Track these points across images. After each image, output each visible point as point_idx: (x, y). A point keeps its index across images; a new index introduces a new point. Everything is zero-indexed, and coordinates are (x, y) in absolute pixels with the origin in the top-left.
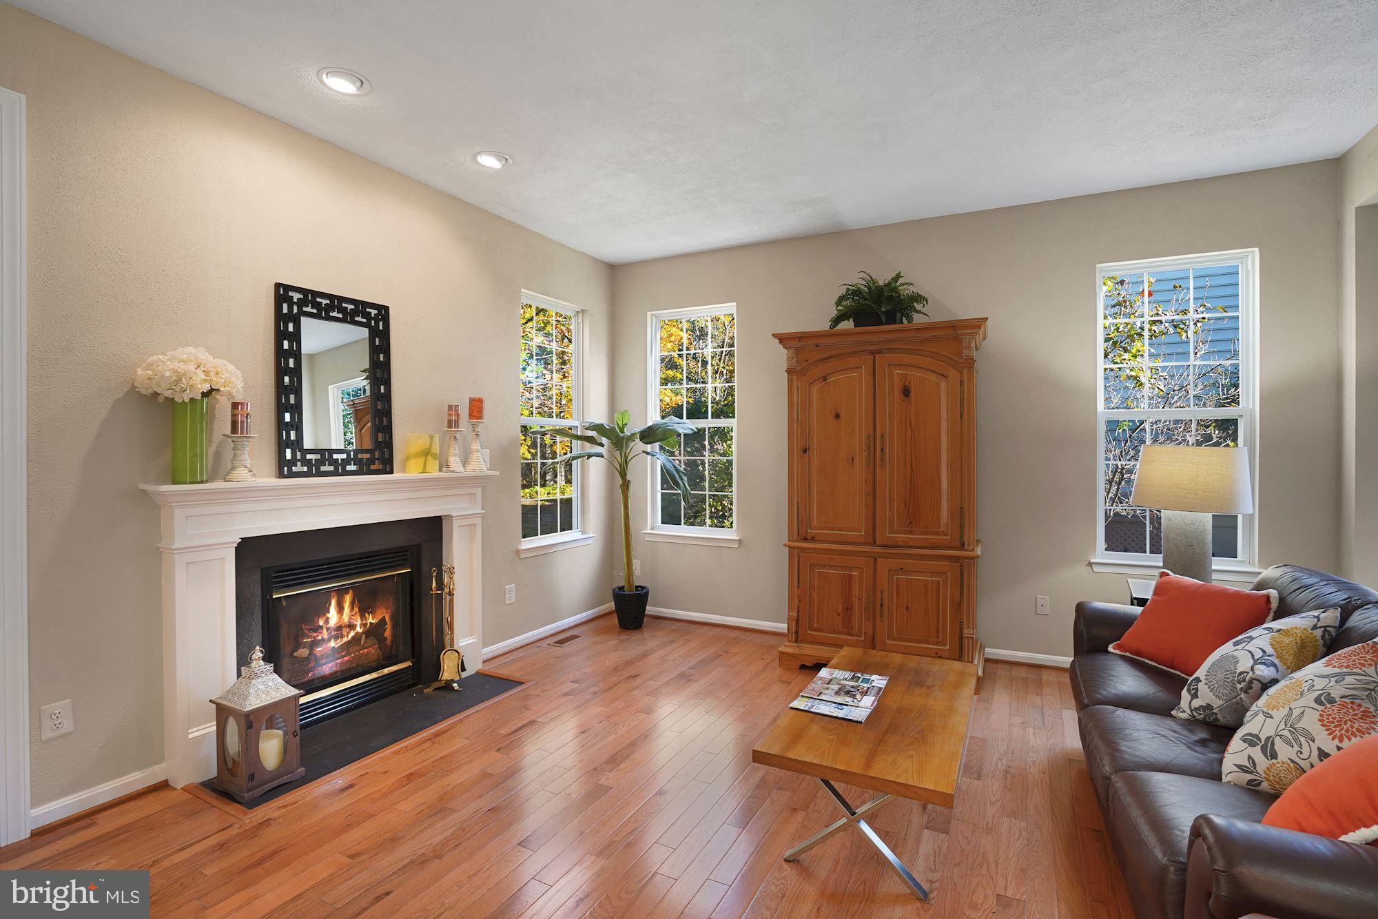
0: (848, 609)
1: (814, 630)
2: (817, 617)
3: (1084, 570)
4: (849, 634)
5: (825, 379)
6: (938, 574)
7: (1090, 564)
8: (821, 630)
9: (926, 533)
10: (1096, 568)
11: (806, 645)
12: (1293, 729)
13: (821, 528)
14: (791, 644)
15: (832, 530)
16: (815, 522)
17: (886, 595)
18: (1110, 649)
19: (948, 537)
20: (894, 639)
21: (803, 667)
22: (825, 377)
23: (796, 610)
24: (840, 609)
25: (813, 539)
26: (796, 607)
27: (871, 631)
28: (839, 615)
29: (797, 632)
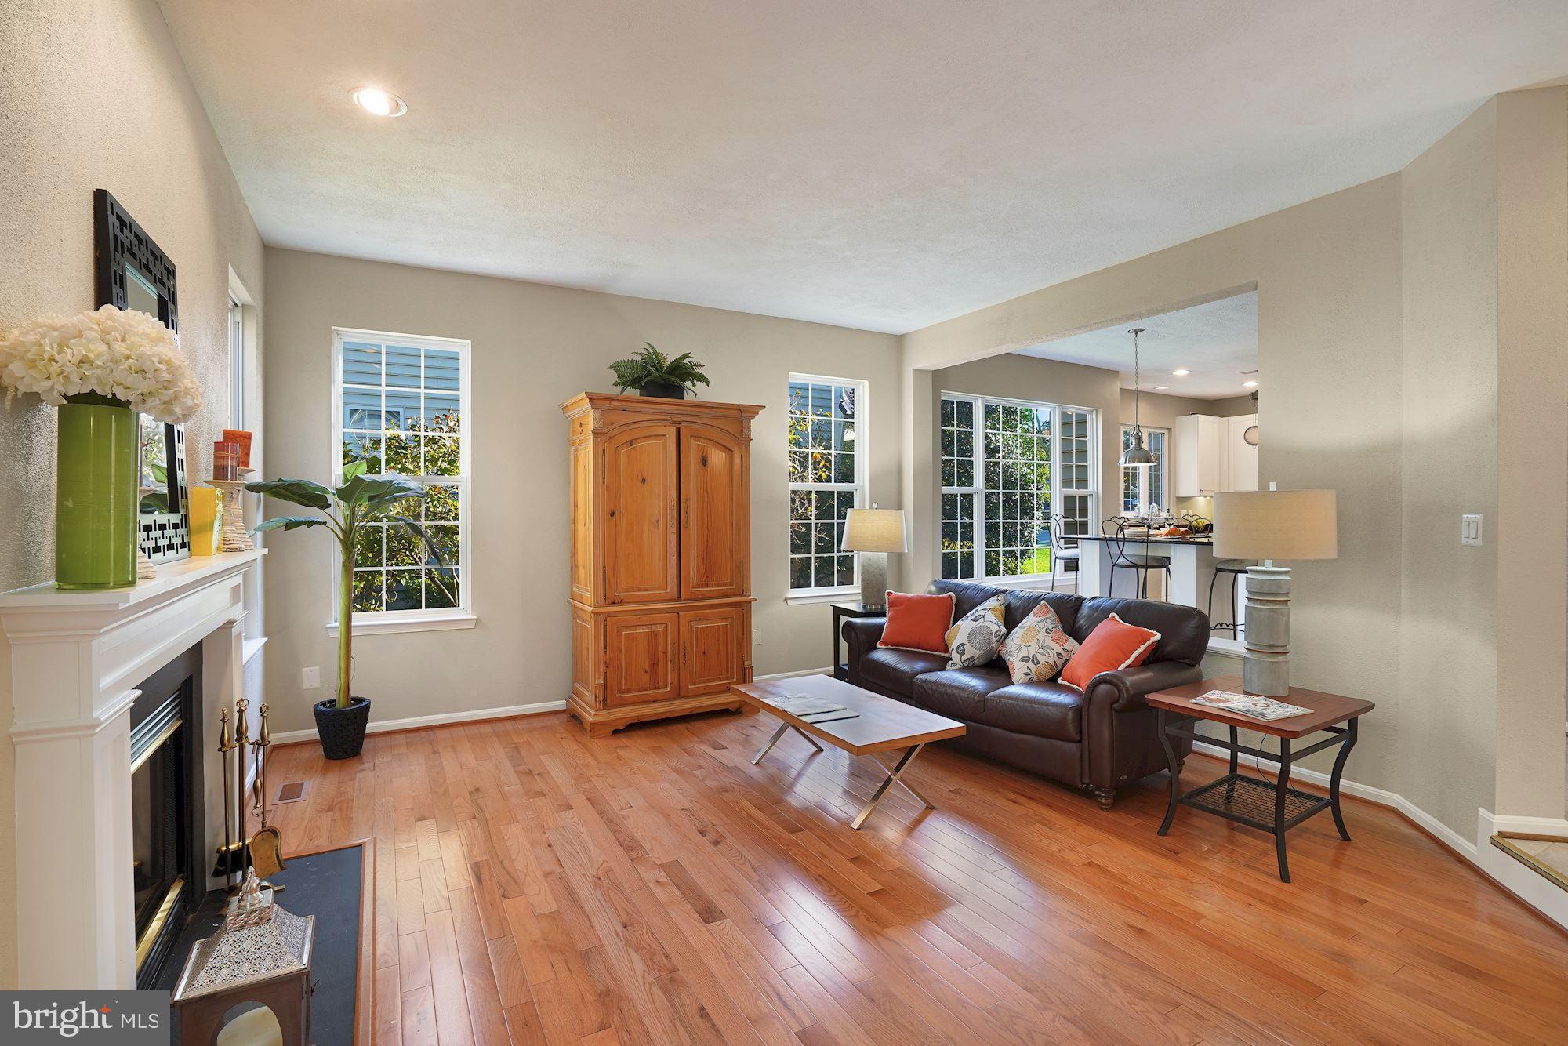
0: (654, 664)
1: (624, 693)
2: (626, 679)
3: (783, 604)
4: (656, 688)
5: (631, 443)
6: (726, 619)
7: (786, 600)
8: (629, 691)
9: (718, 585)
10: (790, 602)
11: (614, 710)
12: (1043, 647)
13: (628, 591)
14: (601, 712)
15: (639, 591)
16: (623, 585)
17: (688, 645)
18: (878, 645)
19: (734, 587)
20: (694, 684)
21: (616, 732)
22: (631, 441)
23: (602, 677)
24: (647, 667)
25: (621, 602)
26: (603, 673)
27: (675, 683)
28: (646, 672)
29: (605, 699)
